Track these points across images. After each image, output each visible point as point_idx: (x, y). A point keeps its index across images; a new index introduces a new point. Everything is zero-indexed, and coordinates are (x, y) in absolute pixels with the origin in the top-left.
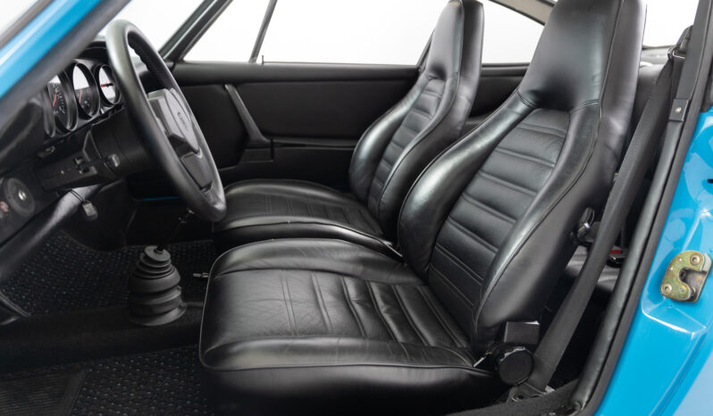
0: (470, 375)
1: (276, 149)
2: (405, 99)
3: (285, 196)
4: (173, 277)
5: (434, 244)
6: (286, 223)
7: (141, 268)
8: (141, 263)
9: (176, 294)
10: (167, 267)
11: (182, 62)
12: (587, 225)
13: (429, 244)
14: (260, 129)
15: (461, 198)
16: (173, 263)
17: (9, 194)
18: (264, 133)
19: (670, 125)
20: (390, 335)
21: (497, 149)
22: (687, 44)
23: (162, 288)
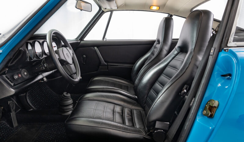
0: (144, 137)
1: (109, 67)
2: (150, 51)
3: (110, 81)
4: (70, 101)
5: (147, 97)
6: (104, 88)
7: (62, 98)
8: (62, 97)
9: (71, 107)
10: (69, 98)
11: (83, 40)
12: (185, 91)
13: (146, 97)
14: (104, 60)
15: (156, 83)
16: (71, 97)
17: (22, 73)
18: (105, 62)
19: (210, 56)
20: (124, 123)
21: (168, 66)
22: (218, 29)
23: (67, 104)
